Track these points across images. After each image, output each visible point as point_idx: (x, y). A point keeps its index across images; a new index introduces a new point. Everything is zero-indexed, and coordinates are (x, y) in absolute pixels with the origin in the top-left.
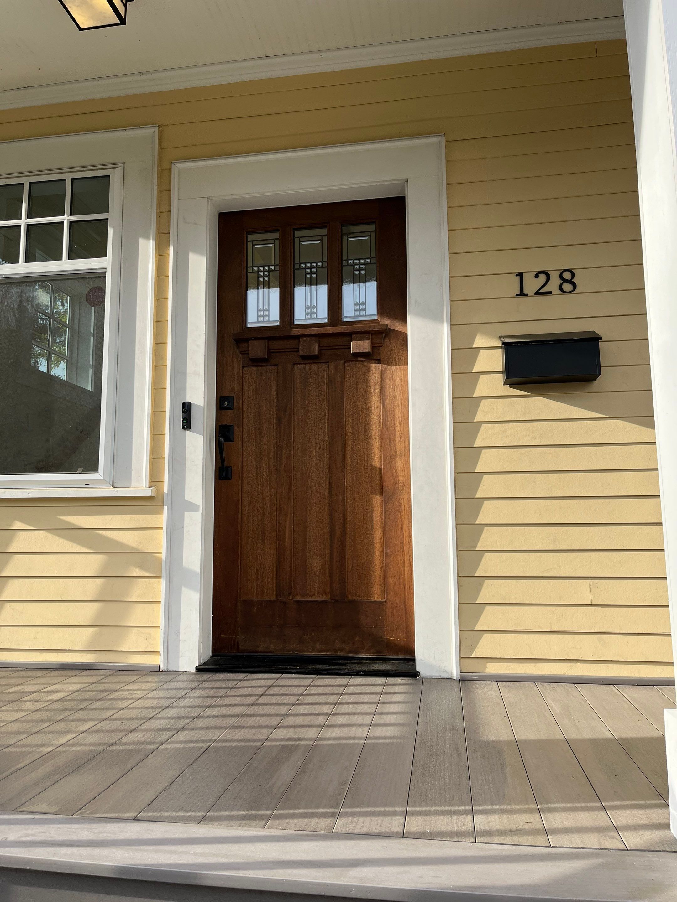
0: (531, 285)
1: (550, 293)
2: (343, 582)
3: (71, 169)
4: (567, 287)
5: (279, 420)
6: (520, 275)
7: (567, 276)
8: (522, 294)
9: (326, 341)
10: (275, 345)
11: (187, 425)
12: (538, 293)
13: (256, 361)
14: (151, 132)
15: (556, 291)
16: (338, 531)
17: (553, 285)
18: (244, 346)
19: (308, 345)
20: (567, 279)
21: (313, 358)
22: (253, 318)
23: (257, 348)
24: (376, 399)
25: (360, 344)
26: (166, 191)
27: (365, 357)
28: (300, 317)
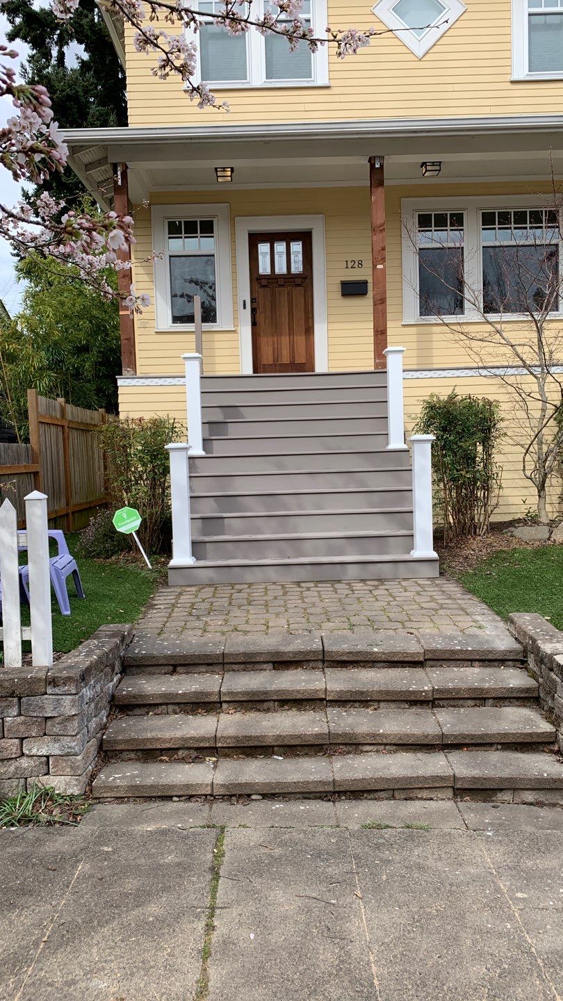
0: (350, 265)
1: (355, 268)
2: (294, 358)
3: (200, 217)
4: (360, 266)
5: (272, 306)
6: (347, 262)
7: (360, 262)
8: (347, 267)
9: (287, 280)
10: (270, 281)
11: (245, 308)
12: (351, 267)
13: (264, 286)
14: (226, 204)
15: (357, 267)
16: (292, 342)
17: (356, 265)
18: (259, 281)
19: (281, 282)
20: (360, 264)
21: (283, 286)
22: (261, 271)
23: (264, 282)
24: (303, 300)
25: (298, 281)
26: (233, 226)
27: (299, 285)
28: (277, 271)
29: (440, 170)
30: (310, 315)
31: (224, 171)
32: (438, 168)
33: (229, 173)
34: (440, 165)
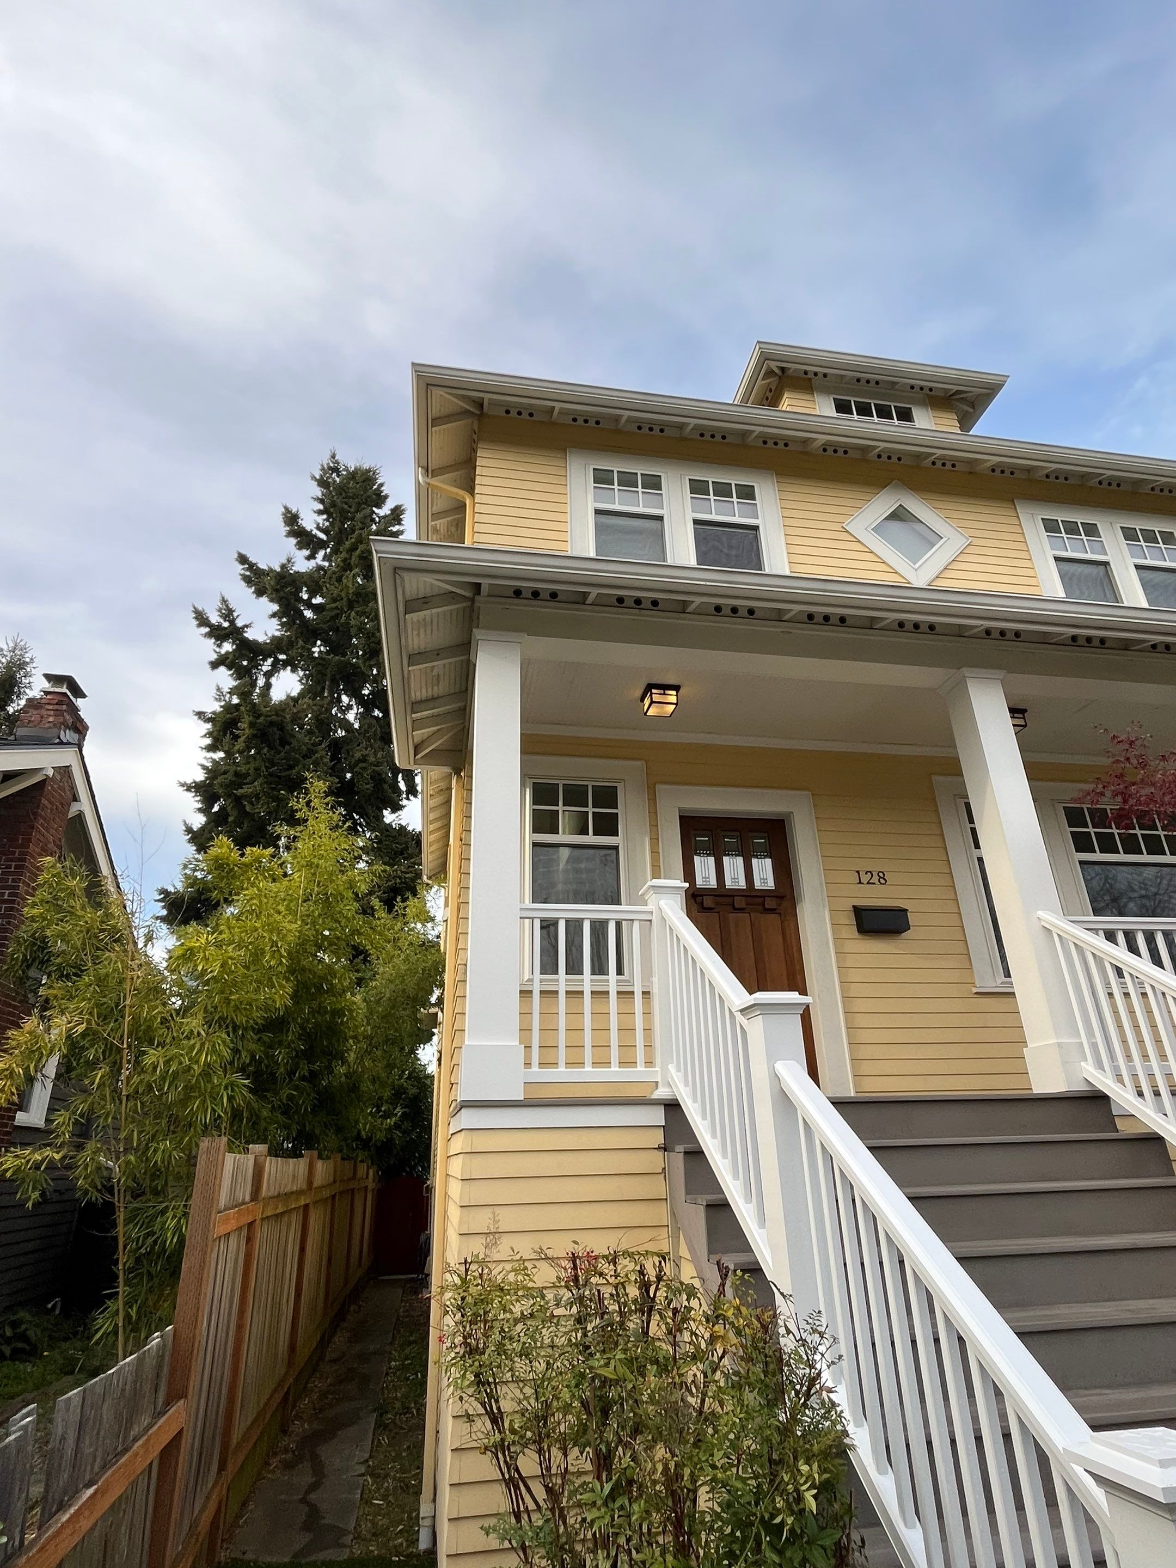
1: (874, 884)
3: (591, 779)
4: (882, 881)
5: (723, 947)
6: (858, 872)
7: (881, 875)
8: (860, 883)
9: (749, 900)
10: (720, 899)
12: (868, 883)
13: (708, 909)
14: (642, 764)
15: (877, 882)
17: (875, 879)
18: (699, 899)
19: (740, 902)
20: (882, 878)
21: (741, 910)
22: (699, 882)
23: (708, 902)
24: (780, 937)
25: (770, 903)
26: (653, 800)
27: (772, 911)
28: (729, 884)
29: (1025, 726)
30: (798, 968)
31: (664, 694)
32: (1022, 722)
33: (673, 699)
34: (1024, 718)
